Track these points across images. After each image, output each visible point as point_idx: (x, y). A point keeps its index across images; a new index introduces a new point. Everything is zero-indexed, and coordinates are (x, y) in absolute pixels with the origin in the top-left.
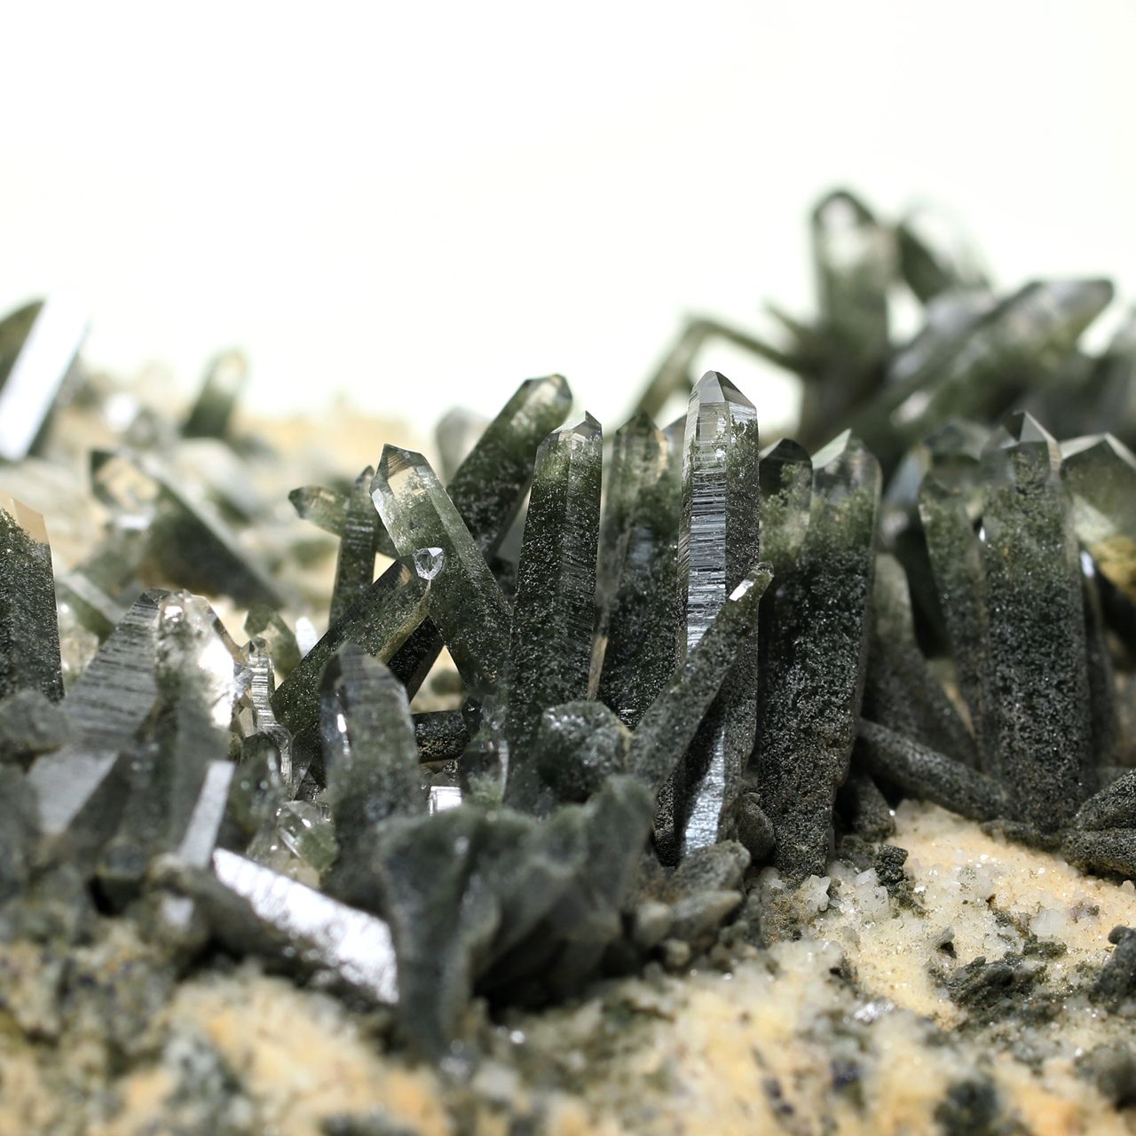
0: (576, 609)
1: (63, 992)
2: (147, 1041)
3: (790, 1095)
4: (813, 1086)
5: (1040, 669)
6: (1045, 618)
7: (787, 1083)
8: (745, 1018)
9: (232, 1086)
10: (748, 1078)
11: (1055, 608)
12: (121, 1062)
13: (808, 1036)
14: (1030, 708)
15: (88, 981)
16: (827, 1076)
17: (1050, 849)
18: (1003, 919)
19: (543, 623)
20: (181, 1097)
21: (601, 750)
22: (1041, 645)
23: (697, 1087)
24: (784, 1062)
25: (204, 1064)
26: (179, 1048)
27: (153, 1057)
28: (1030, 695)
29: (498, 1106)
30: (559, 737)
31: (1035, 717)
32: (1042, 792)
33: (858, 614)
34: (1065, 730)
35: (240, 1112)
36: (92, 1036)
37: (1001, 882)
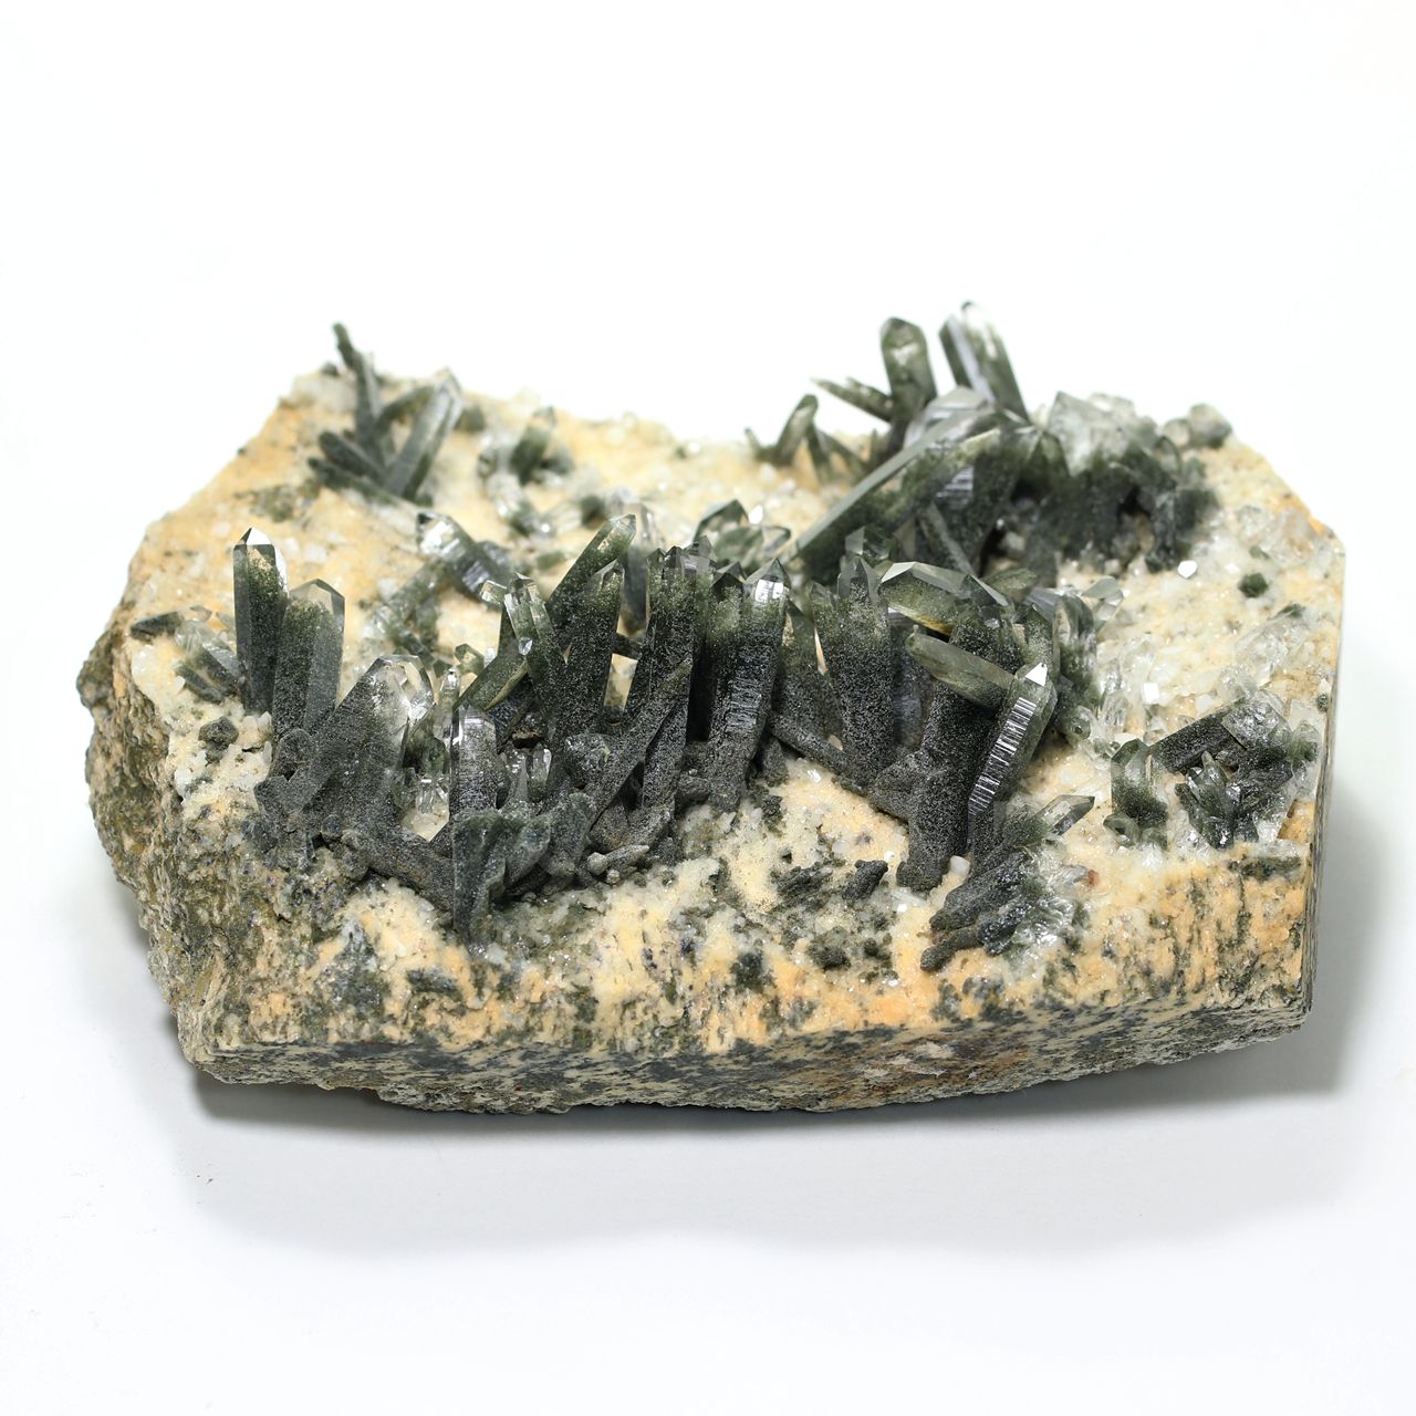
0: (594, 677)
1: (294, 897)
2: (332, 925)
3: (657, 958)
4: (671, 951)
5: (860, 699)
6: (864, 673)
7: (656, 950)
8: (644, 914)
9: (370, 952)
10: (635, 948)
11: (868, 667)
12: (319, 936)
13: (673, 926)
14: (854, 721)
15: (307, 892)
16: (679, 948)
17: (863, 795)
18: (822, 841)
19: (576, 685)
20: (345, 955)
21: (592, 762)
22: (861, 687)
23: (606, 954)
24: (657, 939)
25: (358, 938)
26: (348, 928)
27: (335, 933)
28: (854, 714)
29: (496, 968)
30: (571, 753)
31: (856, 725)
32: (859, 765)
33: (764, 667)
34: (872, 732)
35: (372, 965)
36: (306, 921)
37: (828, 816)
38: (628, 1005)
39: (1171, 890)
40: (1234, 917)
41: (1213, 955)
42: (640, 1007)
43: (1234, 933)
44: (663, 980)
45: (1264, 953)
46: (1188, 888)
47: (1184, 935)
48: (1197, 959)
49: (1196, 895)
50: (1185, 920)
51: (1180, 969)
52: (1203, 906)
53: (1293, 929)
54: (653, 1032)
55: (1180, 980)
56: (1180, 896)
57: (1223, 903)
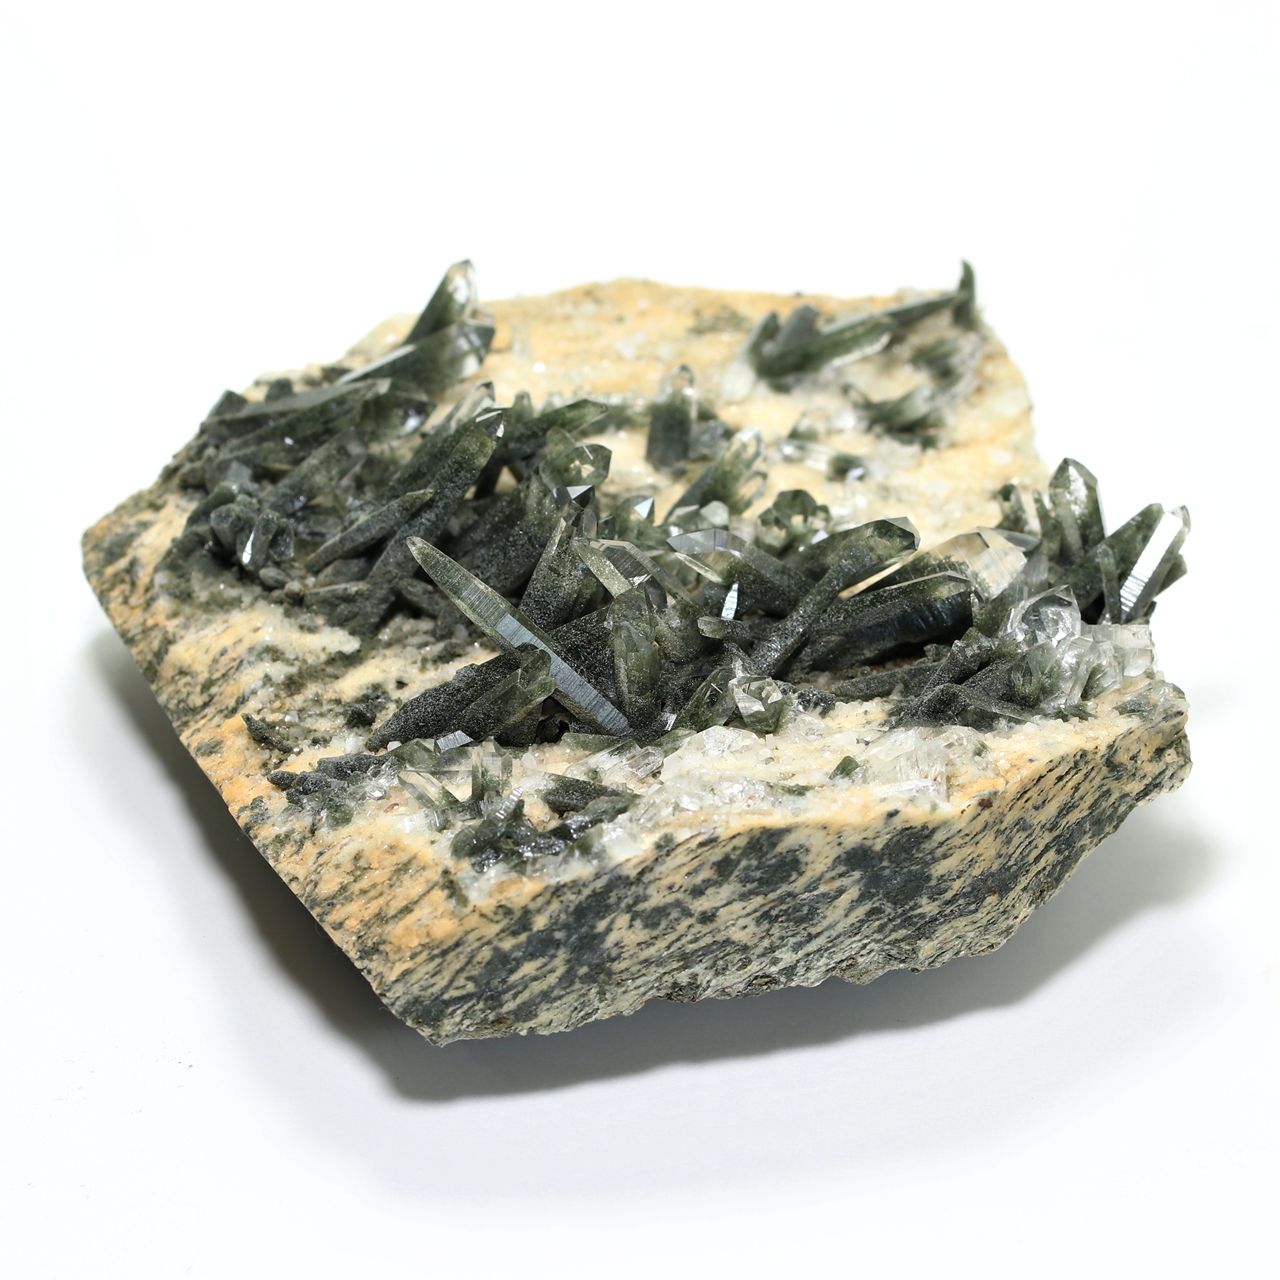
24: (238, 649)
38: (182, 673)
39: (392, 849)
40: (404, 903)
41: (367, 915)
42: (188, 679)
43: (392, 912)
44: (212, 674)
45: (391, 943)
46: (404, 858)
47: (364, 883)
48: (353, 907)
49: (403, 868)
50: (378, 876)
51: (335, 901)
52: (398, 879)
53: (423, 945)
54: (179, 702)
55: (327, 909)
56: (394, 859)
57: (412, 887)
